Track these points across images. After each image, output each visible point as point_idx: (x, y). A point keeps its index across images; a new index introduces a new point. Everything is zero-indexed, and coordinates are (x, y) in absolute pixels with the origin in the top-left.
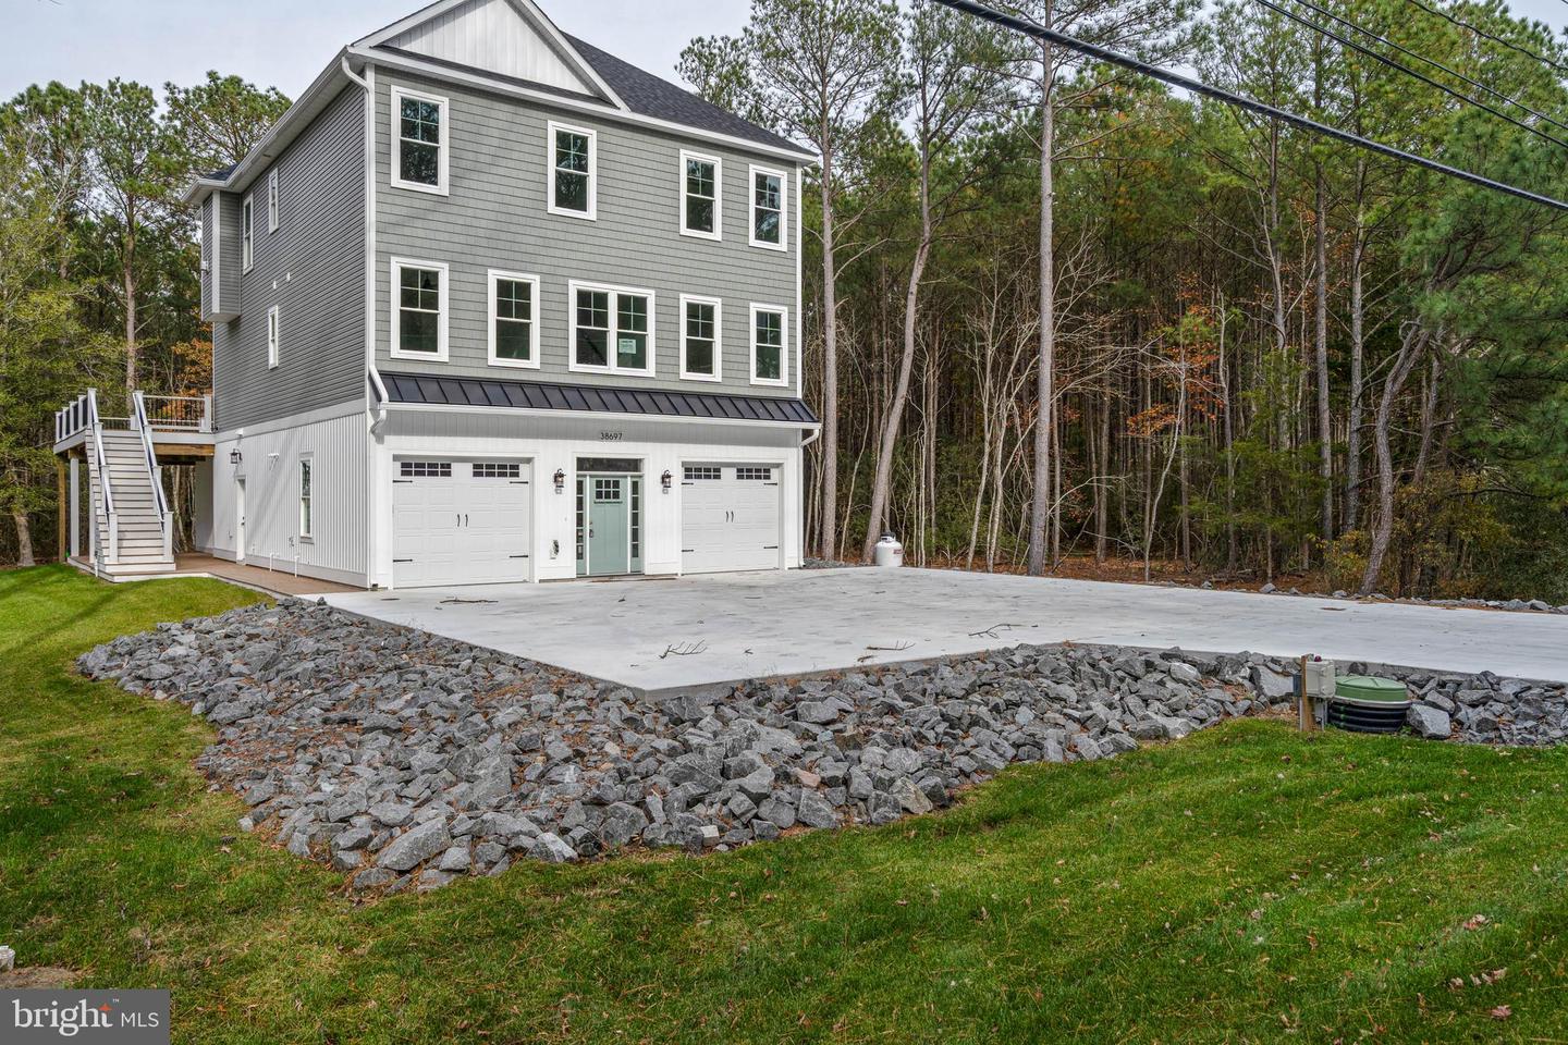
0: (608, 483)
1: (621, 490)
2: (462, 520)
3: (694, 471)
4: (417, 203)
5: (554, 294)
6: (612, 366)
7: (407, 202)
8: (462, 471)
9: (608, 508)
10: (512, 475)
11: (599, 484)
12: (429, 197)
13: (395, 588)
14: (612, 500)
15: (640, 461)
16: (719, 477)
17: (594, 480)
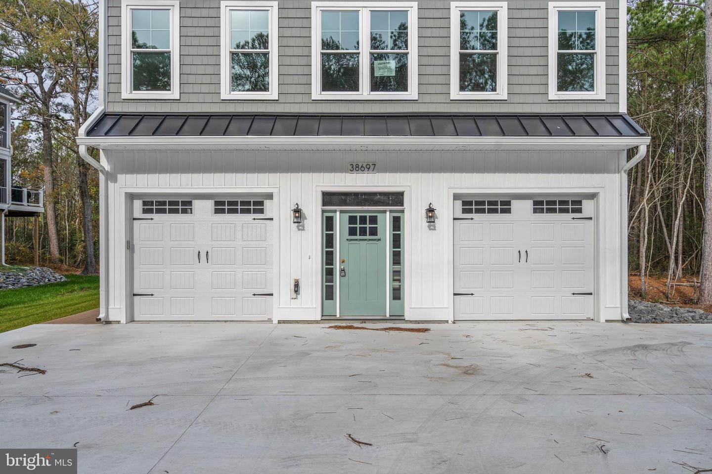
0: (363, 220)
1: (379, 226)
2: (203, 257)
3: (472, 205)
6: (365, 91)
8: (201, 207)
9: (363, 247)
10: (256, 211)
11: (352, 220)
13: (132, 321)
14: (368, 237)
15: (401, 194)
16: (508, 211)
17: (346, 216)
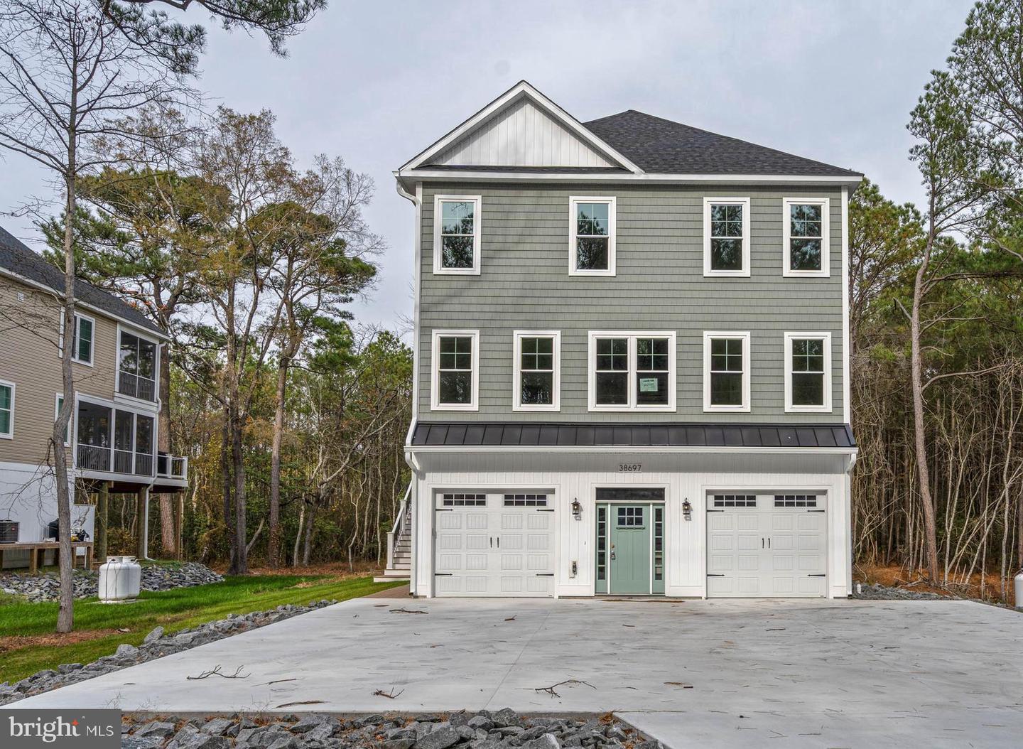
0: (630, 512)
1: (644, 516)
2: (495, 542)
3: (723, 499)
4: (454, 284)
5: (575, 345)
6: (632, 405)
7: (445, 284)
8: (495, 501)
9: (630, 534)
10: (539, 504)
11: (621, 512)
12: (465, 278)
13: (435, 597)
14: (634, 526)
15: (662, 490)
16: (754, 504)
17: (616, 508)
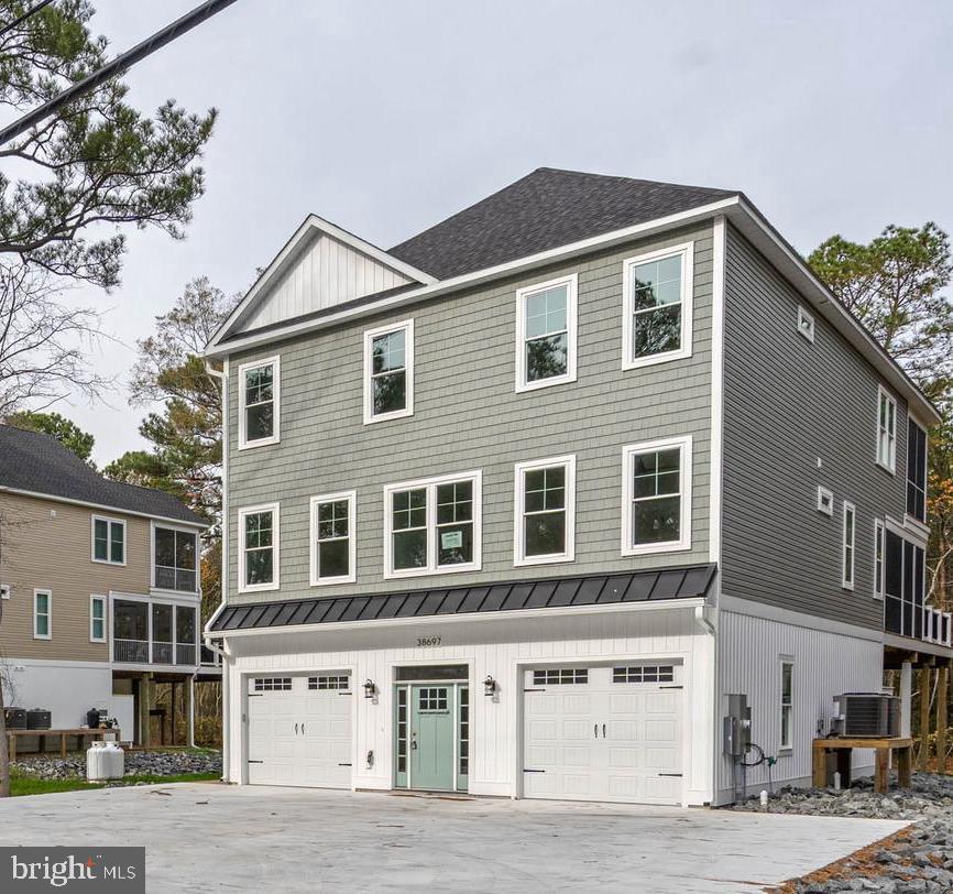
0: (433, 693)
1: (448, 698)
2: (300, 728)
3: (547, 675)
4: (258, 458)
5: (371, 505)
7: (251, 459)
8: (300, 684)
9: (433, 720)
10: (342, 686)
11: (423, 694)
12: (266, 449)
13: (248, 784)
14: (437, 710)
15: (466, 667)
16: (584, 681)
17: (417, 690)
